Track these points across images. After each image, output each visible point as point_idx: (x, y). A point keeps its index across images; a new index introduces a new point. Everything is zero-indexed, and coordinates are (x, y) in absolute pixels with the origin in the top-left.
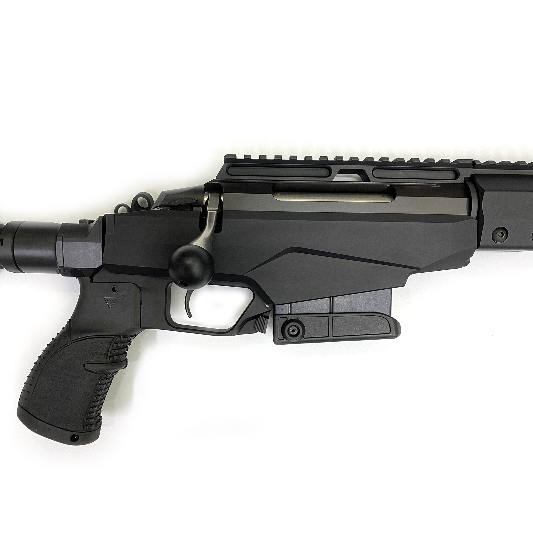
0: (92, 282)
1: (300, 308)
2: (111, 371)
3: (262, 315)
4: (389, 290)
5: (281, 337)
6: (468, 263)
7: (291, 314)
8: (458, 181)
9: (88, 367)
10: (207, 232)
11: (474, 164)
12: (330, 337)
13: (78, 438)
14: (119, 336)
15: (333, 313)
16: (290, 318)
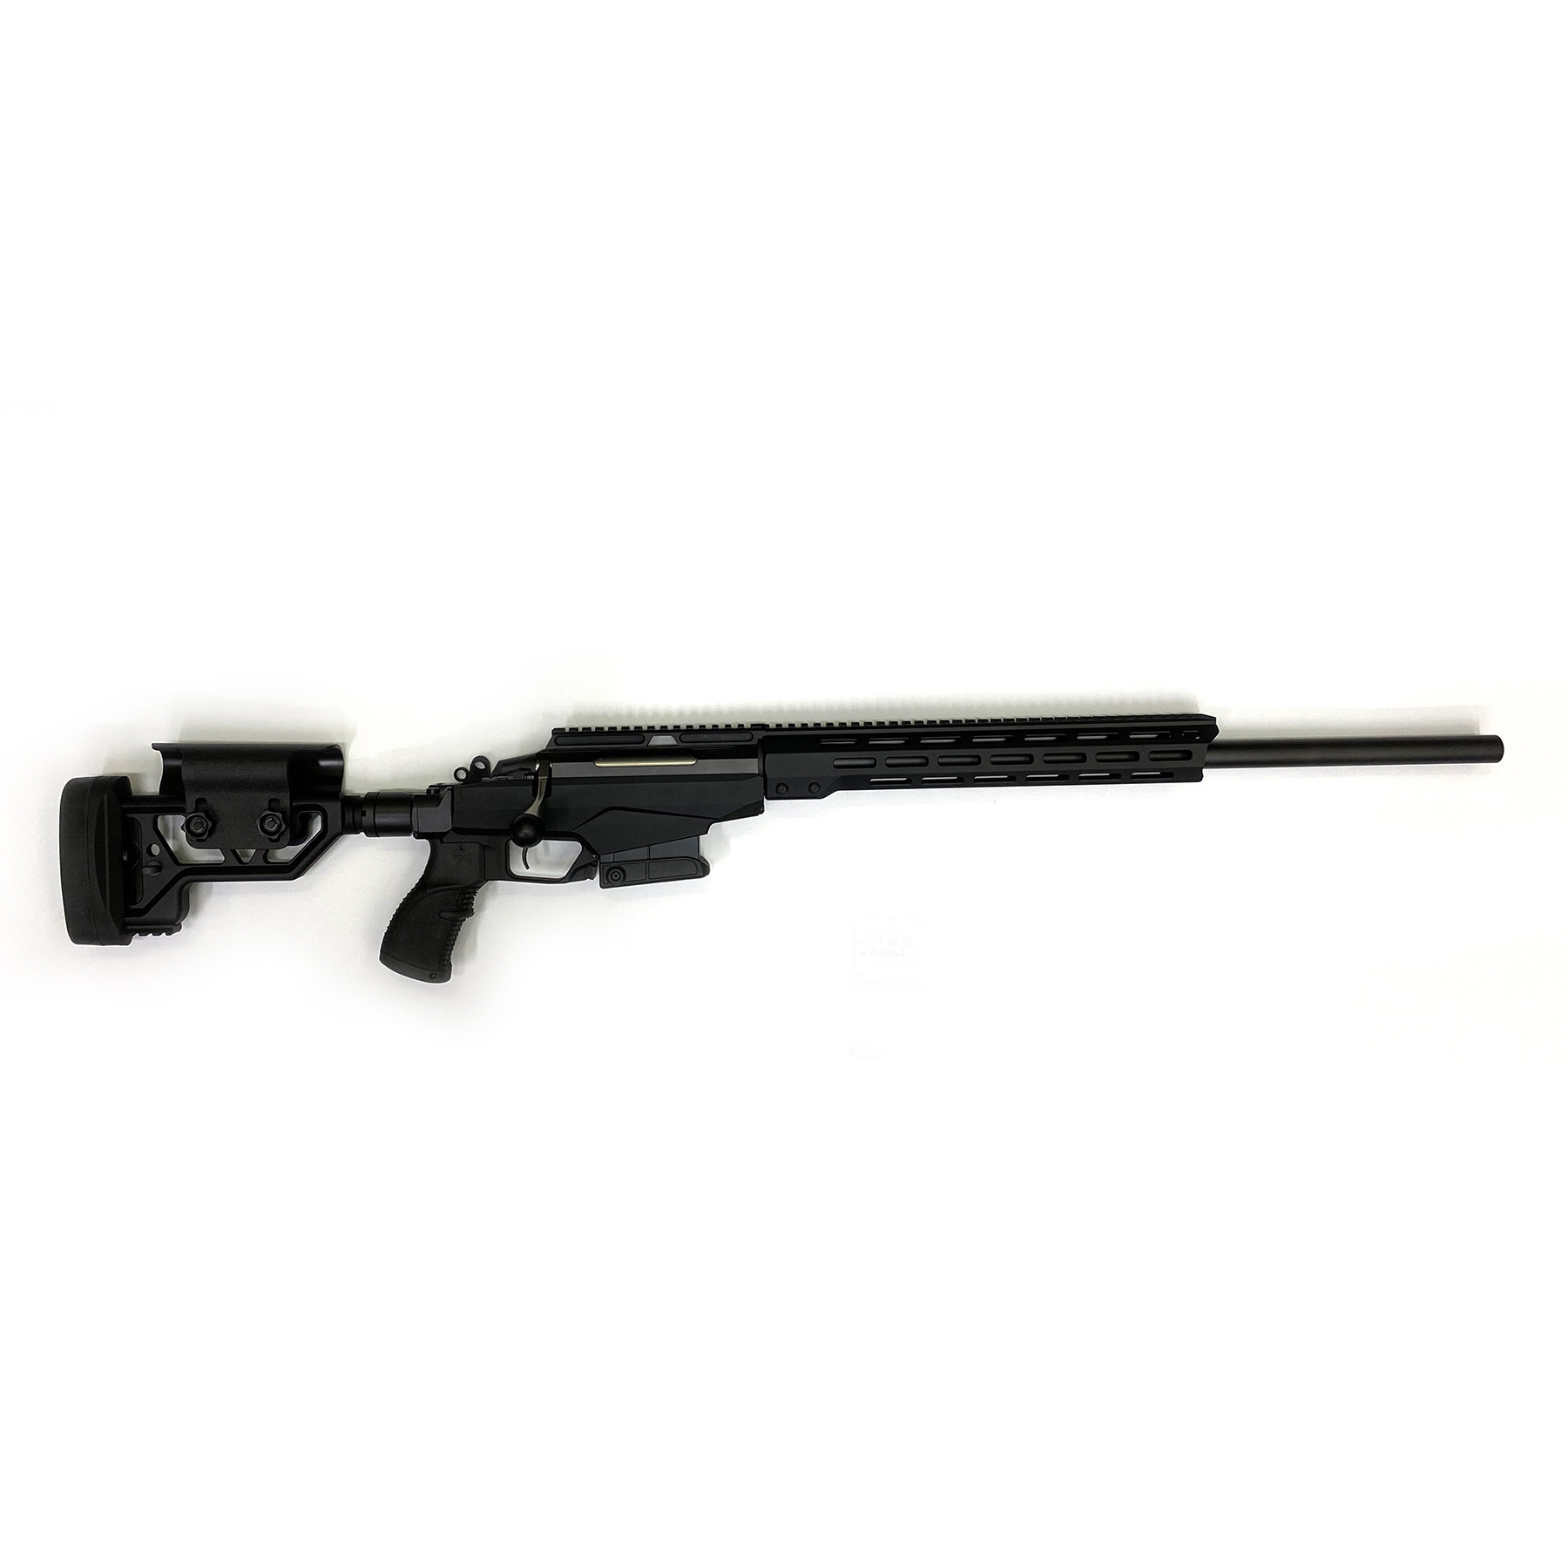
0: (442, 842)
1: (620, 856)
2: (461, 919)
3: (590, 864)
4: (696, 838)
5: (606, 882)
6: (763, 811)
7: (614, 862)
8: (752, 743)
9: (442, 915)
10: (537, 803)
11: (764, 727)
12: (647, 880)
13: (435, 977)
14: (467, 888)
15: (650, 859)
16: (613, 865)
